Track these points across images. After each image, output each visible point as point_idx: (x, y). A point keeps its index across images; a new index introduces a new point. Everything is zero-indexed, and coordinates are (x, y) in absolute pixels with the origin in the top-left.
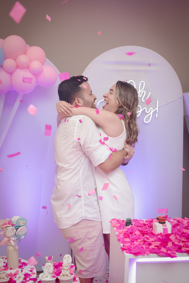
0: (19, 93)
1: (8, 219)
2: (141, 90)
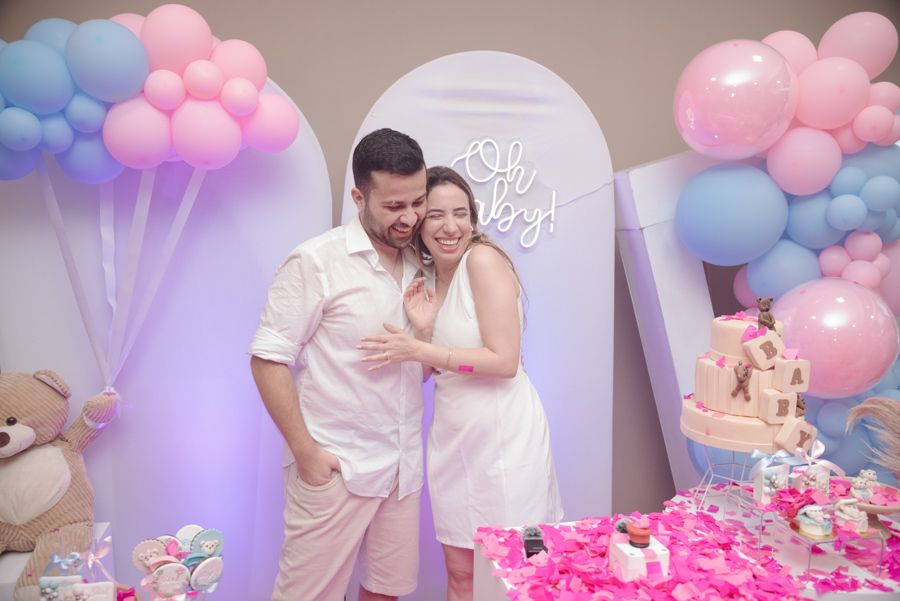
0: (193, 169)
1: (163, 538)
2: (512, 164)
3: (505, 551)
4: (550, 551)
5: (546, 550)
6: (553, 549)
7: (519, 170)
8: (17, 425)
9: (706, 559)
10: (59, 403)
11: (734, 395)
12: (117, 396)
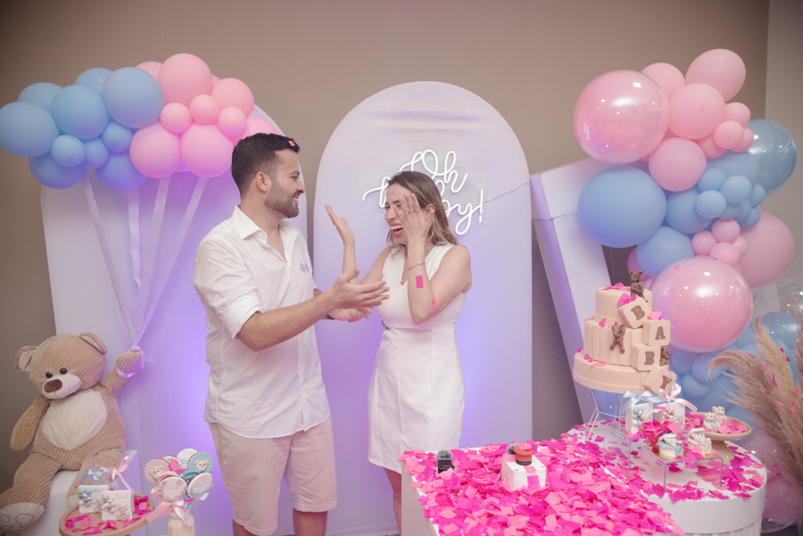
0: (198, 177)
1: (167, 458)
2: (448, 169)
3: (422, 469)
4: (456, 469)
5: (453, 467)
6: (459, 467)
7: (454, 174)
8: (67, 374)
9: (578, 474)
10: (99, 358)
11: (612, 348)
12: (142, 353)
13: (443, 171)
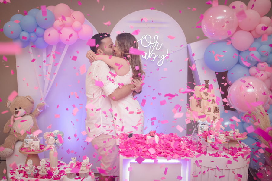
0: (65, 45)
2: (155, 42)
7: (157, 44)
8: (22, 109)
10: (31, 105)
11: (197, 106)
12: (45, 103)
13: (153, 43)
